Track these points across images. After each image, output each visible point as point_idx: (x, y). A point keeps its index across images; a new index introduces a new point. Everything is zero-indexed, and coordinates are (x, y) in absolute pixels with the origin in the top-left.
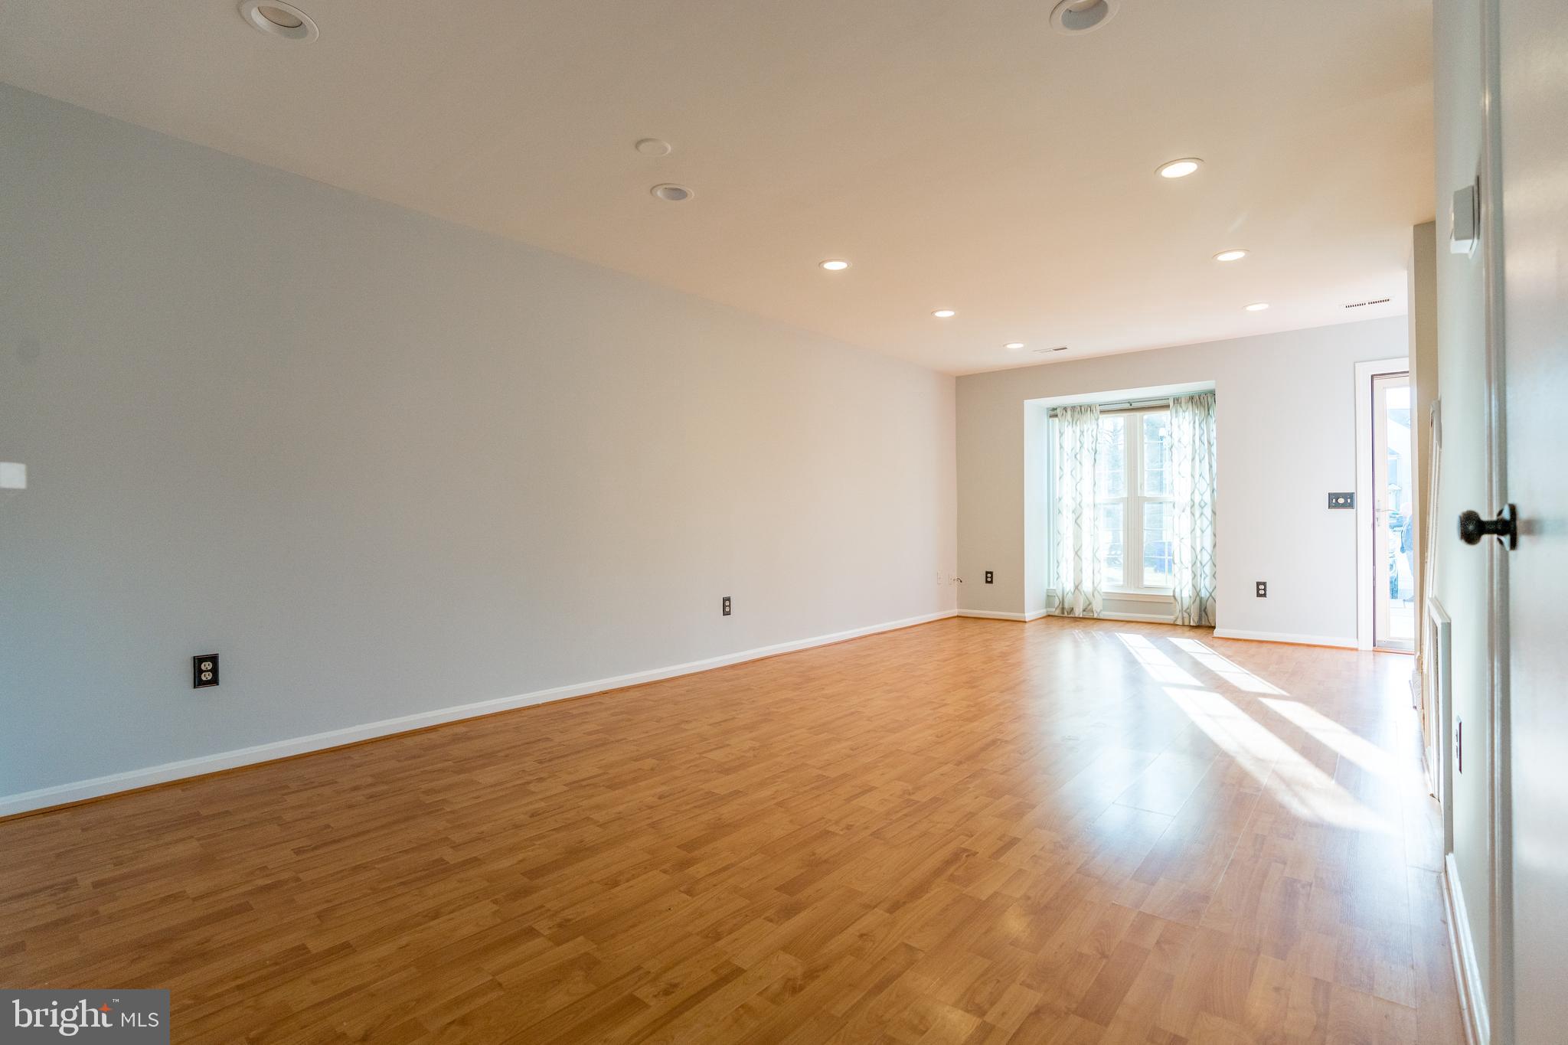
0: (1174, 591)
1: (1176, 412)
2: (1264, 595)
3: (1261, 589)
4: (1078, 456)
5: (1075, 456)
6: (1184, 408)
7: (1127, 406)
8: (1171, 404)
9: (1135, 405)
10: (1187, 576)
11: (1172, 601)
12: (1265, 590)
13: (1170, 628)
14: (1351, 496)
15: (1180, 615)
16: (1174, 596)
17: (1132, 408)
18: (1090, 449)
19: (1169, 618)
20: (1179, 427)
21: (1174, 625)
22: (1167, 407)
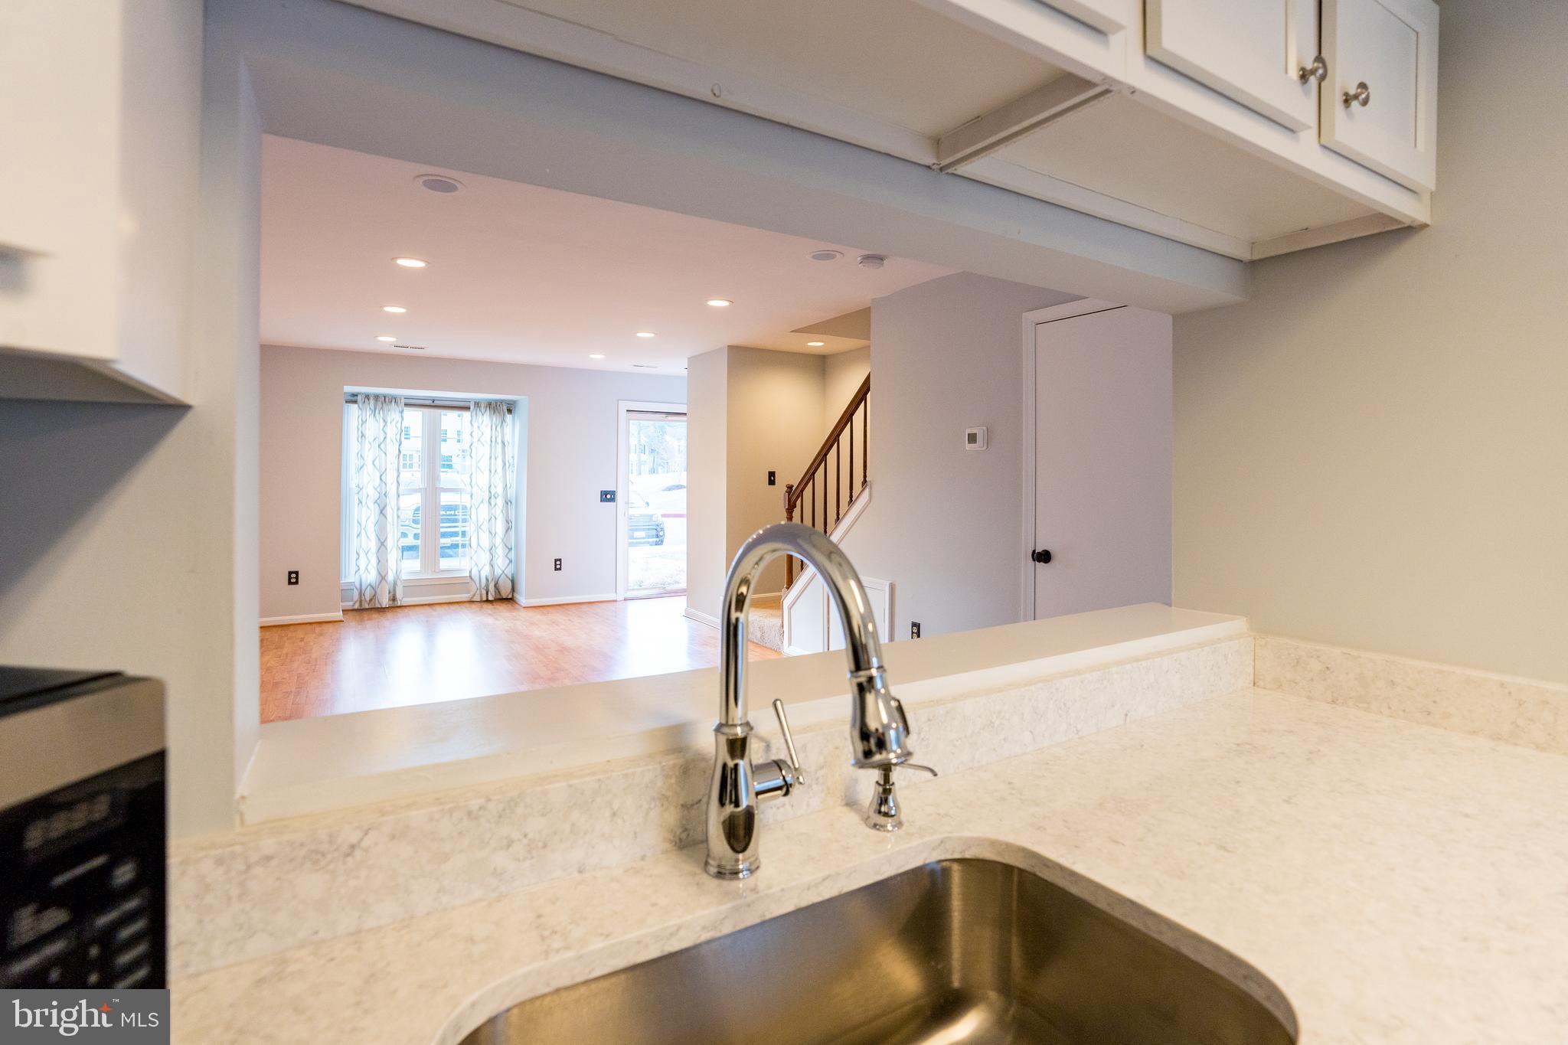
0: (470, 572)
1: (476, 414)
2: (560, 569)
3: (558, 565)
4: (382, 446)
5: (379, 446)
6: (483, 410)
7: (429, 402)
8: (472, 407)
9: (436, 403)
10: (485, 558)
11: (469, 580)
12: (560, 564)
13: (467, 605)
14: (613, 493)
15: (478, 592)
16: (470, 577)
17: (434, 405)
18: (394, 441)
19: (465, 597)
20: (479, 427)
21: (471, 602)
22: (468, 408)
